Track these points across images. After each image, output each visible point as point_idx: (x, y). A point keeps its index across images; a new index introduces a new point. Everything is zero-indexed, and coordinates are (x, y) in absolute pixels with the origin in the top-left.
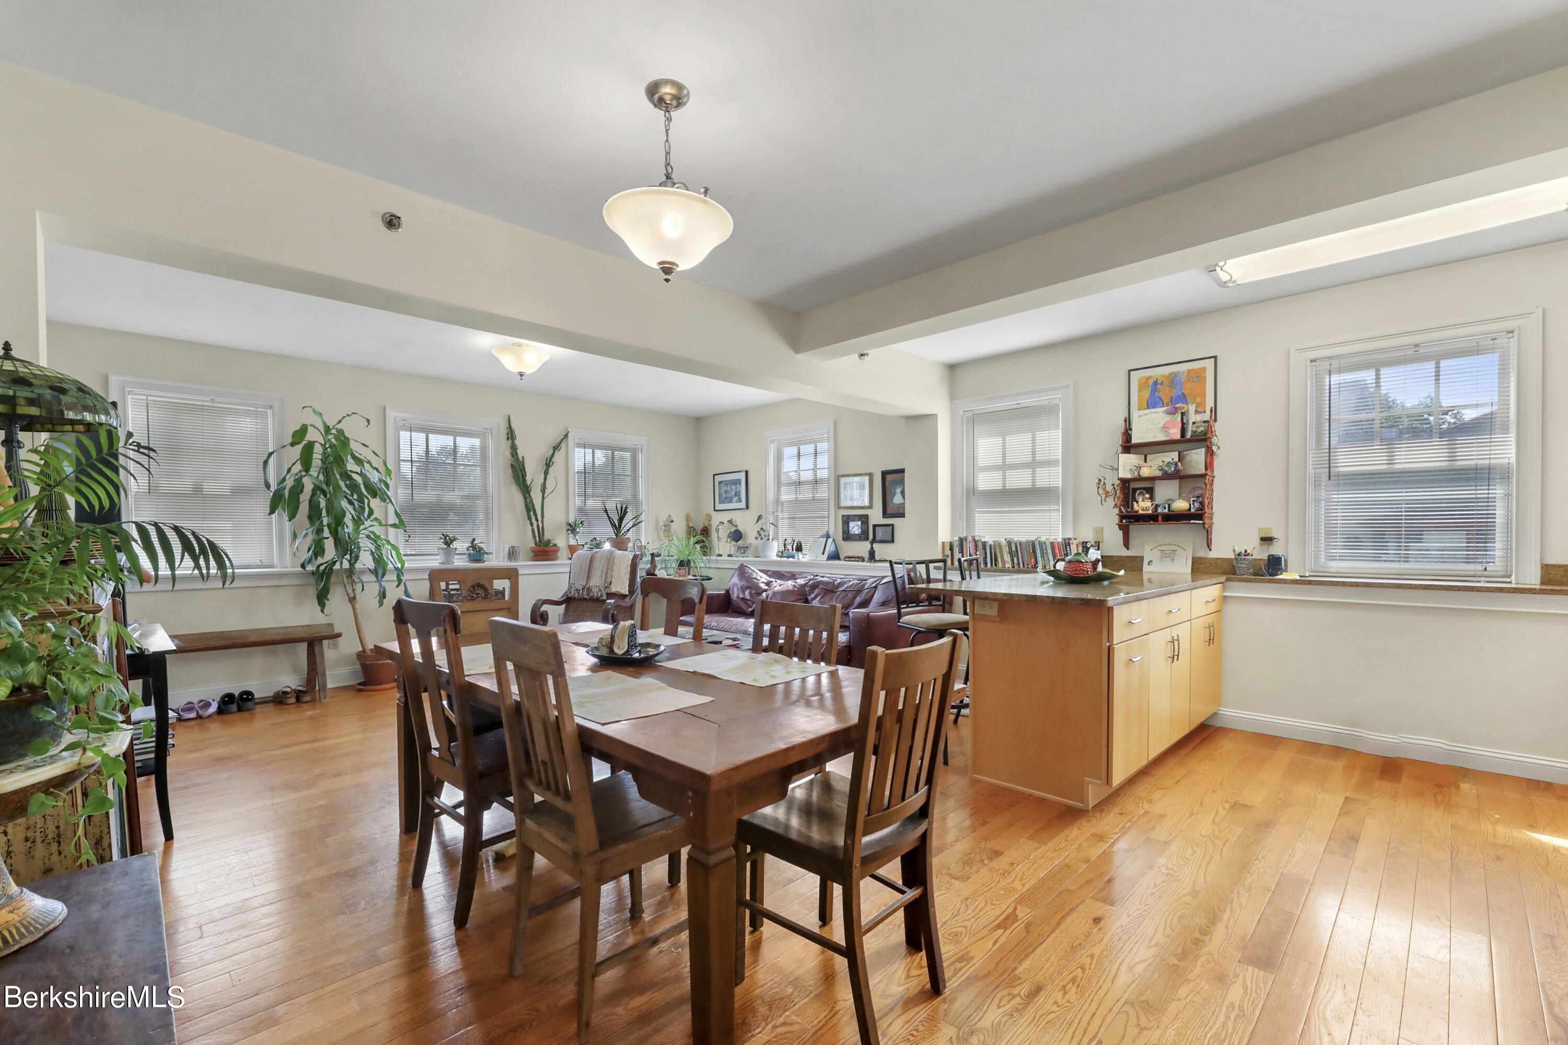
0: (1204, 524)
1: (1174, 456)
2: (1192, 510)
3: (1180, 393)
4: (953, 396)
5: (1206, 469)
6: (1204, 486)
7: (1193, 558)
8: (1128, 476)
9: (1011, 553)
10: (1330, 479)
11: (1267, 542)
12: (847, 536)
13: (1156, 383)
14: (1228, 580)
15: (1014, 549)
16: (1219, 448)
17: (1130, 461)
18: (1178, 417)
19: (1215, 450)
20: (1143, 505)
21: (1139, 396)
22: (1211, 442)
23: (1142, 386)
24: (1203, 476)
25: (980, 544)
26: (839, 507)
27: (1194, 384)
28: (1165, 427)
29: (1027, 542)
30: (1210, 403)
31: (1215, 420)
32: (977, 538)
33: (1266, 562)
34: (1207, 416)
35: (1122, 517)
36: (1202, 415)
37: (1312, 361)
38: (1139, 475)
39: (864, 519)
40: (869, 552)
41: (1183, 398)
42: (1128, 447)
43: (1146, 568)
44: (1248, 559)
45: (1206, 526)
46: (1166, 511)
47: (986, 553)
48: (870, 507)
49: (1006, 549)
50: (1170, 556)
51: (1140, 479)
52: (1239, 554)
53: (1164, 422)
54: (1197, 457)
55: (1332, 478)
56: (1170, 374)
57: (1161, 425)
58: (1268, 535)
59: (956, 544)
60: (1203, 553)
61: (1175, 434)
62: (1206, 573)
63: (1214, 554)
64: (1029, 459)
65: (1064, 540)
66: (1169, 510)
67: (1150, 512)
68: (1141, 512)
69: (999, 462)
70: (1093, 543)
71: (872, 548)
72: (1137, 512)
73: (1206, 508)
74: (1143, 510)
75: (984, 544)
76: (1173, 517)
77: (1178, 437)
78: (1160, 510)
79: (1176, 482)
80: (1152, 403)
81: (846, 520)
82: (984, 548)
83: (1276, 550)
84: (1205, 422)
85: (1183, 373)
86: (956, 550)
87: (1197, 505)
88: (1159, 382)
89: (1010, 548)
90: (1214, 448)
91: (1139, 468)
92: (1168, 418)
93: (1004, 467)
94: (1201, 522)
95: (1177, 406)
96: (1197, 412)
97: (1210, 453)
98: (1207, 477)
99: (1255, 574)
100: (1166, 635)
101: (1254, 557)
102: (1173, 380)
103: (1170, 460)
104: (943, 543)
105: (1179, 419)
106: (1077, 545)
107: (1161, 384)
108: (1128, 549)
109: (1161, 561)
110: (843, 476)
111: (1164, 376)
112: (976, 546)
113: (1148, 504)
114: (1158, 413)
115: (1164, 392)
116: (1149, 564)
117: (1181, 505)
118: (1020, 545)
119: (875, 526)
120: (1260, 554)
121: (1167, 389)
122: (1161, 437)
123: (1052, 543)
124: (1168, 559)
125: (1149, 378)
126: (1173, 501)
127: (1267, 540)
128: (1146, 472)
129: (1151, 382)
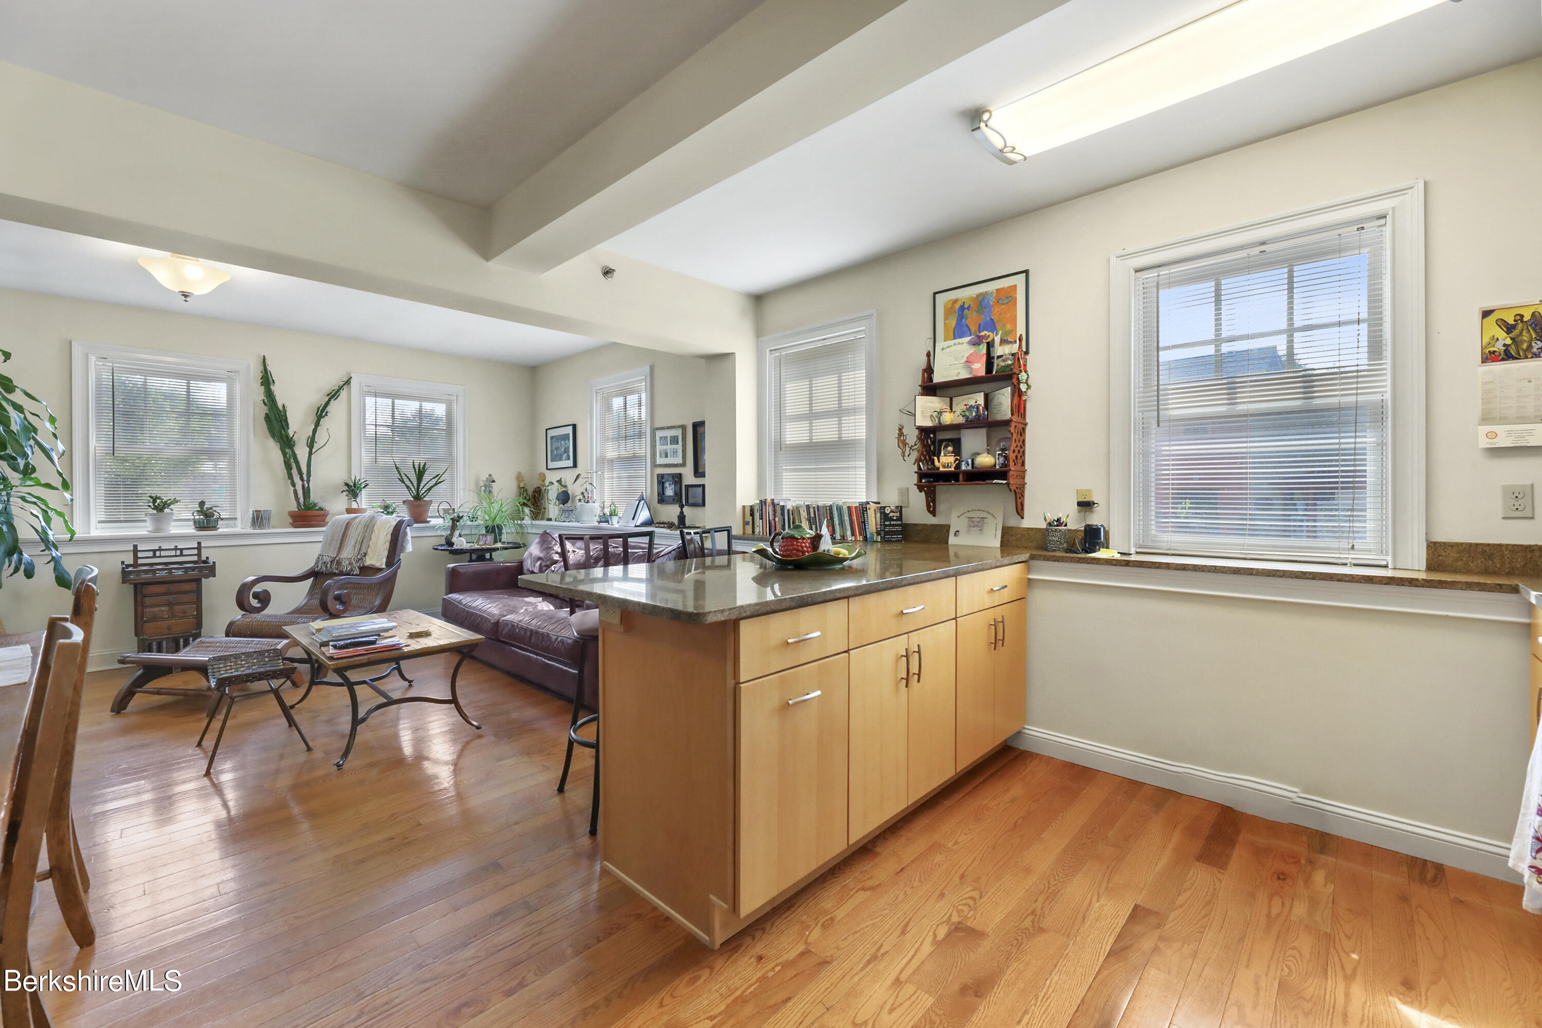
0: (1008, 484)
1: (979, 399)
2: (997, 467)
3: (988, 319)
4: (759, 332)
5: (1012, 414)
6: (1010, 435)
7: (1004, 528)
8: (929, 424)
9: (809, 519)
10: (1158, 426)
11: (1086, 508)
12: (662, 499)
13: (962, 308)
14: (1032, 557)
15: (812, 515)
16: (1029, 387)
17: (932, 405)
18: (983, 349)
19: (1024, 390)
20: (945, 461)
21: (945, 324)
22: (1018, 379)
23: (948, 312)
24: (1007, 423)
25: (778, 509)
26: (654, 465)
27: (1004, 306)
28: (969, 362)
29: (825, 507)
30: (1021, 330)
31: (1027, 353)
32: (775, 501)
33: (1083, 534)
34: (1015, 348)
35: (921, 475)
36: (1010, 346)
37: (1136, 272)
38: (940, 423)
39: (677, 479)
40: (678, 517)
41: (992, 326)
42: (930, 388)
43: (952, 540)
44: (1060, 531)
45: (1013, 488)
46: (970, 468)
47: (784, 519)
48: (683, 465)
49: (804, 514)
50: (977, 524)
51: (941, 428)
52: (1050, 524)
53: (967, 355)
54: (1004, 398)
55: (1161, 424)
56: (978, 296)
57: (965, 359)
58: (1087, 499)
59: (756, 508)
60: (1014, 522)
61: (979, 369)
62: (1018, 547)
63: (1027, 523)
64: (835, 406)
65: (861, 504)
66: (973, 467)
67: (953, 469)
68: (941, 469)
69: (806, 410)
70: (893, 508)
71: (682, 512)
72: (938, 469)
73: (1012, 463)
74: (944, 467)
75: (783, 508)
76: (980, 476)
77: (982, 372)
78: (963, 467)
79: (983, 432)
80: (958, 332)
81: (661, 480)
82: (783, 514)
83: (1096, 519)
84: (1013, 355)
85: (992, 293)
86: (757, 515)
87: (1001, 459)
88: (966, 306)
89: (809, 513)
90: (1023, 387)
91: (940, 413)
92: (972, 350)
93: (811, 416)
94: (1004, 482)
95: (982, 334)
96: (1003, 342)
97: (1018, 394)
98: (1013, 424)
99: (1068, 550)
100: (900, 645)
101: (1070, 527)
102: (981, 303)
103: (972, 403)
104: (744, 507)
105: (984, 351)
106: (875, 511)
107: (968, 308)
108: (934, 516)
109: (969, 531)
110: (658, 429)
111: (971, 298)
112: (774, 511)
113: (951, 459)
114: (963, 343)
115: (972, 319)
116: (955, 535)
117: (986, 460)
118: (818, 510)
119: (688, 487)
120: (1074, 522)
121: (975, 314)
122: (964, 375)
123: (849, 508)
124: (976, 529)
125: (955, 301)
126: (979, 454)
127: (1086, 505)
128: (948, 418)
129: (957, 306)
